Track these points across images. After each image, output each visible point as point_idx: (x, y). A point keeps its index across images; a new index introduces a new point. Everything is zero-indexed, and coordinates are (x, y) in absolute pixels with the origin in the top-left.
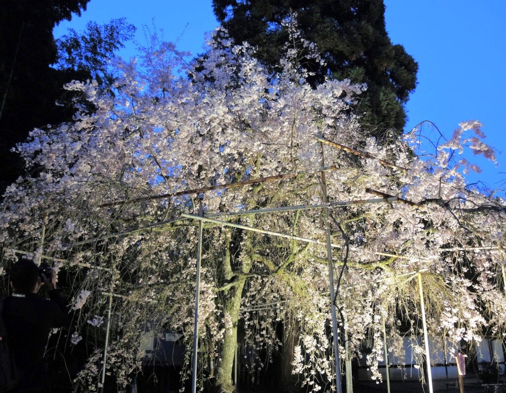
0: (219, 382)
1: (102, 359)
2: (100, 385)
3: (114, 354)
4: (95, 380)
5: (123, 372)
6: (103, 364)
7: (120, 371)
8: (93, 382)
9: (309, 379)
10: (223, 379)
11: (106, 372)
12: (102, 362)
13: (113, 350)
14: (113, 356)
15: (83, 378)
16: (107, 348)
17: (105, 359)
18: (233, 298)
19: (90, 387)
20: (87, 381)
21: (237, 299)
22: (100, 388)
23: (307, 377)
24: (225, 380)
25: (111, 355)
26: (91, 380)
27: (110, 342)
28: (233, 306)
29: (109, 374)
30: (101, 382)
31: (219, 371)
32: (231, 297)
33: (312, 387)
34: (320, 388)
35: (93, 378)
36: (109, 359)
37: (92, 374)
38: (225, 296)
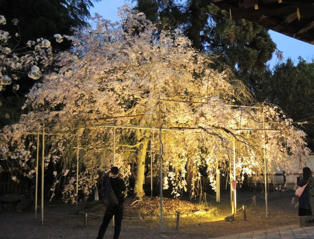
0: (135, 191)
1: (75, 182)
2: (76, 195)
3: (81, 179)
4: (73, 192)
5: (87, 188)
6: (76, 185)
7: (85, 187)
8: (72, 193)
9: (174, 191)
10: (138, 190)
11: (78, 188)
12: (76, 184)
13: (81, 177)
14: (81, 180)
15: (67, 191)
16: (78, 176)
17: (77, 182)
18: (141, 150)
19: (71, 196)
20: (69, 193)
21: (144, 150)
22: (76, 196)
23: (174, 190)
24: (139, 191)
25: (80, 180)
26: (71, 192)
27: (79, 174)
28: (142, 154)
29: (79, 189)
30: (76, 193)
31: (136, 186)
32: (140, 149)
33: (175, 194)
34: (179, 195)
35: (72, 191)
36: (79, 182)
37: (71, 190)
38: (138, 149)
